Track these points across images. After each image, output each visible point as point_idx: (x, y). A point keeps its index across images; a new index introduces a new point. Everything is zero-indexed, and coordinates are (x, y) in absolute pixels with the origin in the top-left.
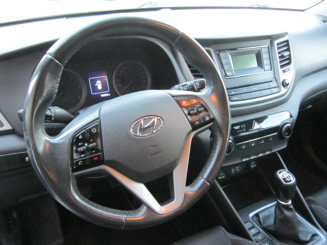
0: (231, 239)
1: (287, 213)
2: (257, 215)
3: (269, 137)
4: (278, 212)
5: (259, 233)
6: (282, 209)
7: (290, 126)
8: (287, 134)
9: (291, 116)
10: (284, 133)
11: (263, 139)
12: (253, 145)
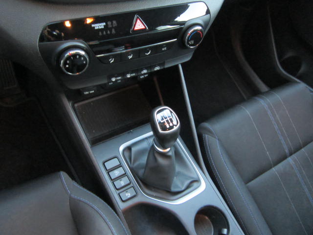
0: (70, 197)
1: (161, 161)
2: (129, 148)
3: (162, 46)
4: (151, 158)
5: (125, 175)
6: (156, 155)
7: (201, 31)
8: (192, 42)
9: (208, 12)
10: (188, 41)
11: (151, 48)
12: (130, 57)
